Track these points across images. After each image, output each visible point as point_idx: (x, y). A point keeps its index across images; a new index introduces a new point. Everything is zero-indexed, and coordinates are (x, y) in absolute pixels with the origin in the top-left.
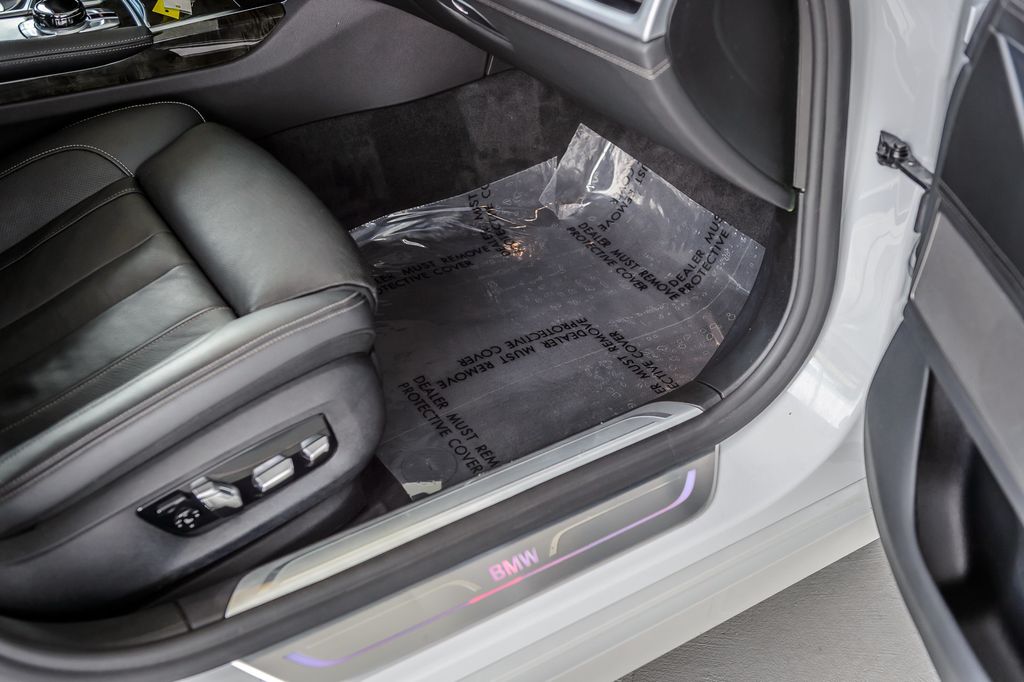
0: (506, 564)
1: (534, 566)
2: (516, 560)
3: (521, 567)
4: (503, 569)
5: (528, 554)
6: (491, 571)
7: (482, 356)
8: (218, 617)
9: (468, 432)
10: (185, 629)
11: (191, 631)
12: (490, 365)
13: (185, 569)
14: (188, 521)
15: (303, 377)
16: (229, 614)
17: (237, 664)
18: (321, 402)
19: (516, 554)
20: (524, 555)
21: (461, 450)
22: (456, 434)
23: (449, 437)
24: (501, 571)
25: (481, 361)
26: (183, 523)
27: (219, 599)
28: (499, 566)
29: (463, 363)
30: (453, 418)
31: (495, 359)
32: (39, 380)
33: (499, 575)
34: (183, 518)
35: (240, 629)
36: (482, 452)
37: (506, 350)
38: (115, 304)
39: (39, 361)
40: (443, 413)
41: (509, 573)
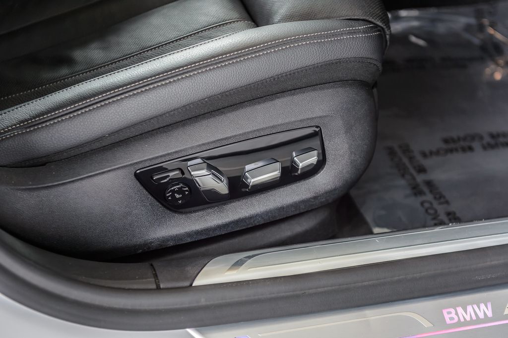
0: (460, 310)
1: (487, 319)
2: (470, 309)
3: (474, 317)
4: (457, 314)
5: (482, 306)
6: (445, 312)
7: (465, 139)
8: (187, 284)
9: (440, 197)
10: (154, 286)
11: (158, 288)
12: (471, 149)
13: (165, 240)
14: (177, 196)
15: (310, 88)
16: (197, 283)
17: (191, 331)
18: (321, 114)
19: (472, 304)
20: (479, 308)
21: (431, 211)
22: (429, 197)
23: (423, 198)
24: (453, 315)
25: (462, 143)
26: (173, 196)
27: (190, 270)
28: (453, 311)
29: (446, 141)
30: (429, 184)
31: (476, 145)
32: (79, 55)
33: (452, 319)
34: (174, 192)
35: (203, 300)
36: (450, 217)
37: (487, 139)
38: (156, 7)
39: (83, 42)
40: (420, 178)
41: (462, 320)
